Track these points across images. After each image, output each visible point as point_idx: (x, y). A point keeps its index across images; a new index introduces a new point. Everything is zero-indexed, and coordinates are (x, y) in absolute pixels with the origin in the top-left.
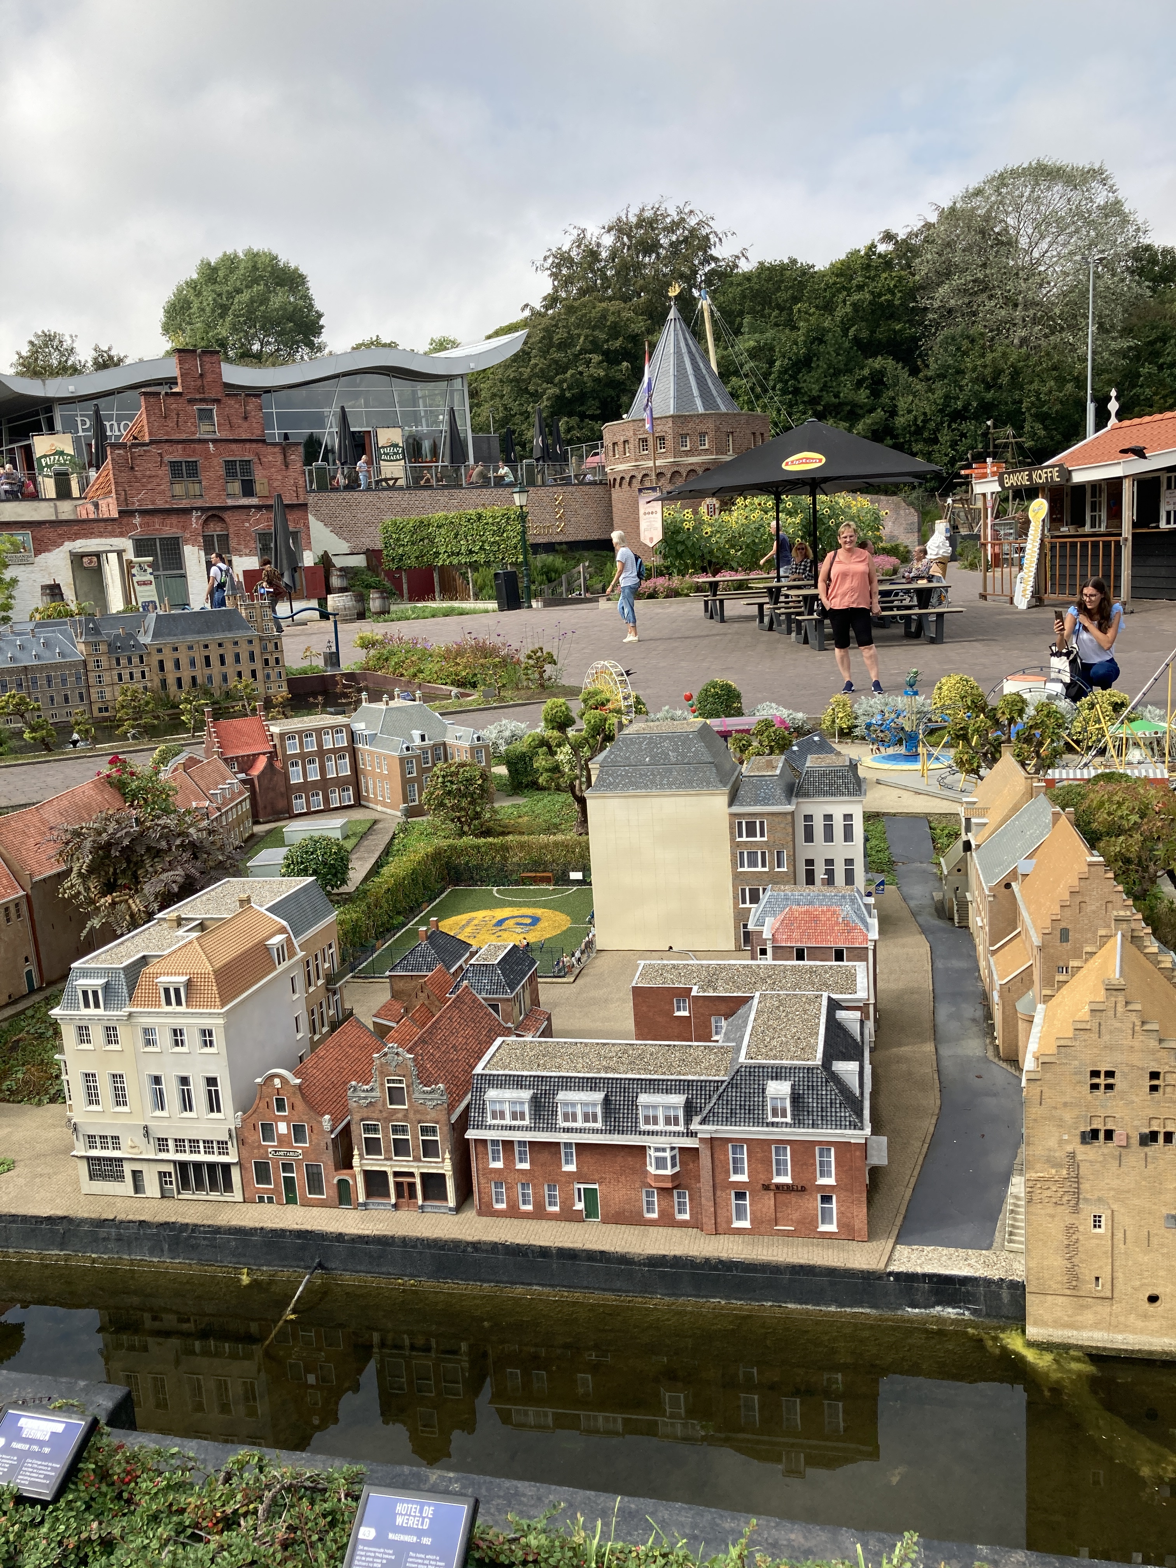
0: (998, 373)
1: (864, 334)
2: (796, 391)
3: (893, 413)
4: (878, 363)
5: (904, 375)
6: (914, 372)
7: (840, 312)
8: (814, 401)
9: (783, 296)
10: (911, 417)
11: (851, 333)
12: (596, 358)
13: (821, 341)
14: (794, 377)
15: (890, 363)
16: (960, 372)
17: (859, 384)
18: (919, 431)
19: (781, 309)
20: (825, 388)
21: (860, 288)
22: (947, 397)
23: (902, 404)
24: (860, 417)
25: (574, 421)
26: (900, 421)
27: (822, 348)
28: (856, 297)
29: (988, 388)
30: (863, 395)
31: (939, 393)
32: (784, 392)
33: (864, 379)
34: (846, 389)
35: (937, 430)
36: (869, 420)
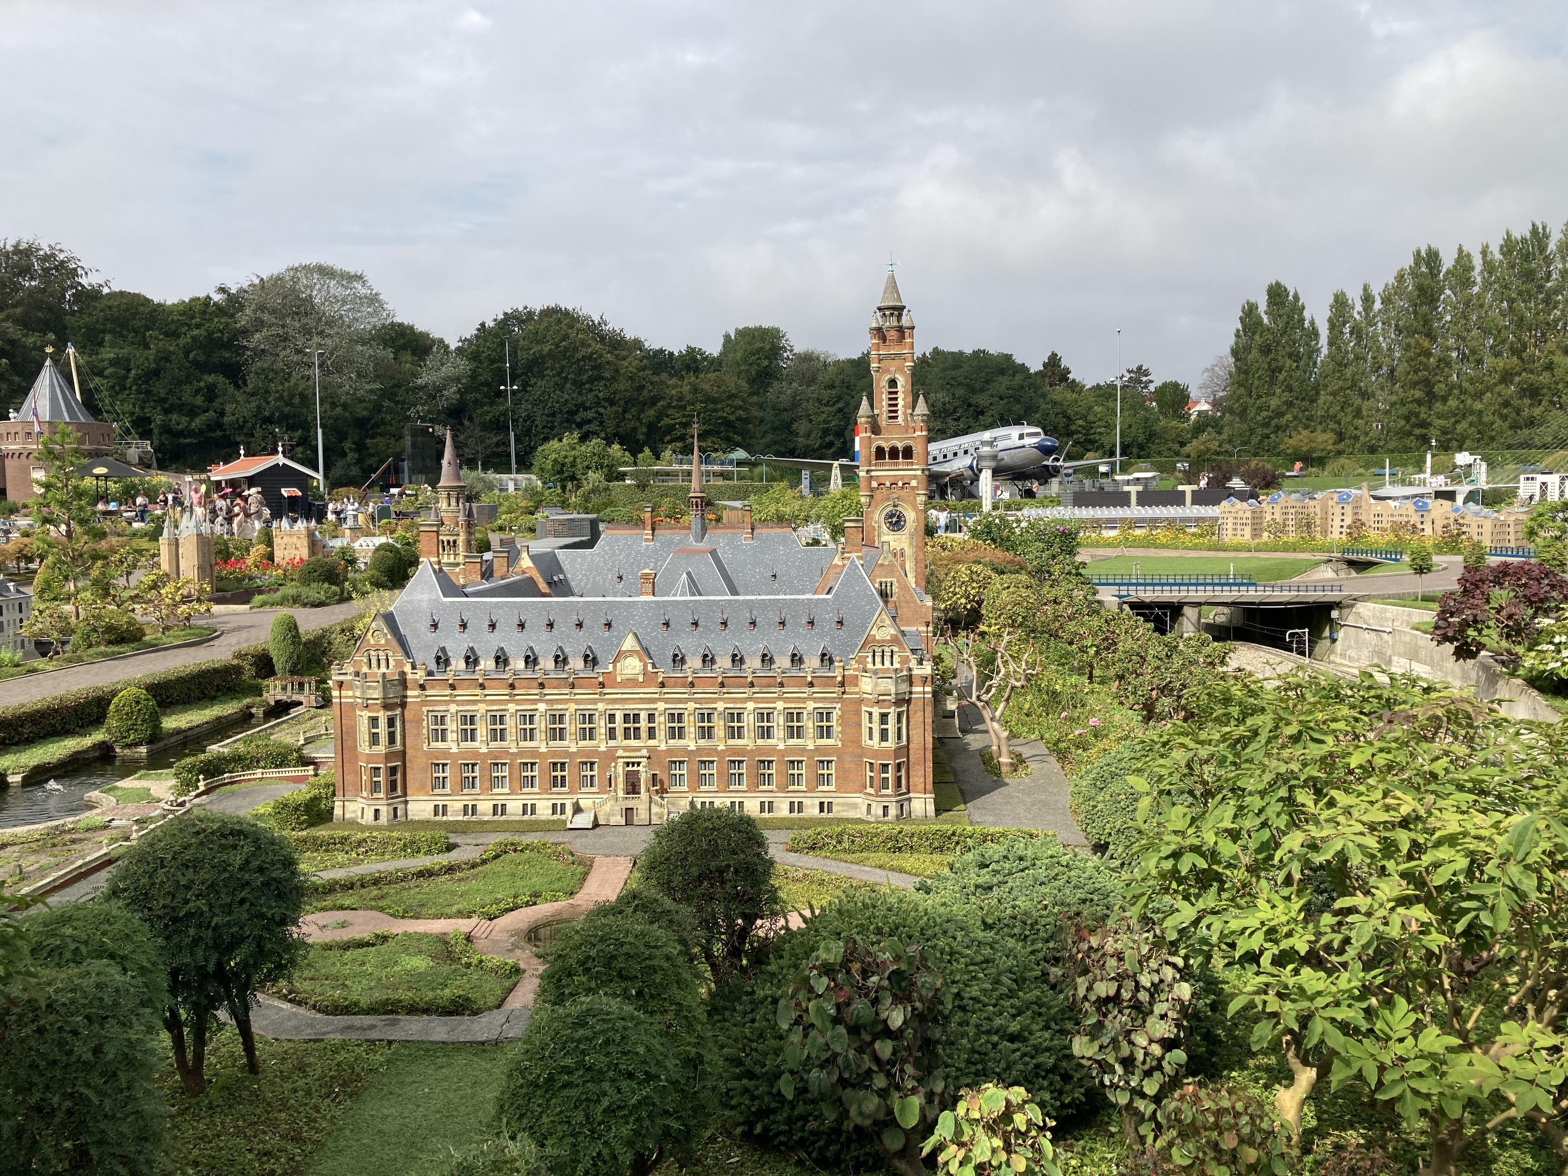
0: (292, 396)
1: (202, 358)
2: (148, 392)
3: (222, 414)
4: (211, 378)
5: (231, 389)
6: (238, 387)
7: (182, 341)
8: (163, 401)
9: (137, 323)
10: (234, 418)
11: (191, 356)
13: (167, 360)
14: (146, 382)
15: (221, 379)
16: (267, 392)
17: (197, 391)
18: (241, 428)
19: (136, 331)
20: (169, 391)
21: (198, 326)
22: (259, 407)
23: (229, 408)
24: (197, 415)
26: (226, 420)
27: (168, 365)
28: (196, 332)
29: (287, 405)
30: (199, 400)
31: (253, 404)
32: (139, 392)
33: (200, 389)
34: (187, 394)
35: (254, 427)
36: (203, 417)
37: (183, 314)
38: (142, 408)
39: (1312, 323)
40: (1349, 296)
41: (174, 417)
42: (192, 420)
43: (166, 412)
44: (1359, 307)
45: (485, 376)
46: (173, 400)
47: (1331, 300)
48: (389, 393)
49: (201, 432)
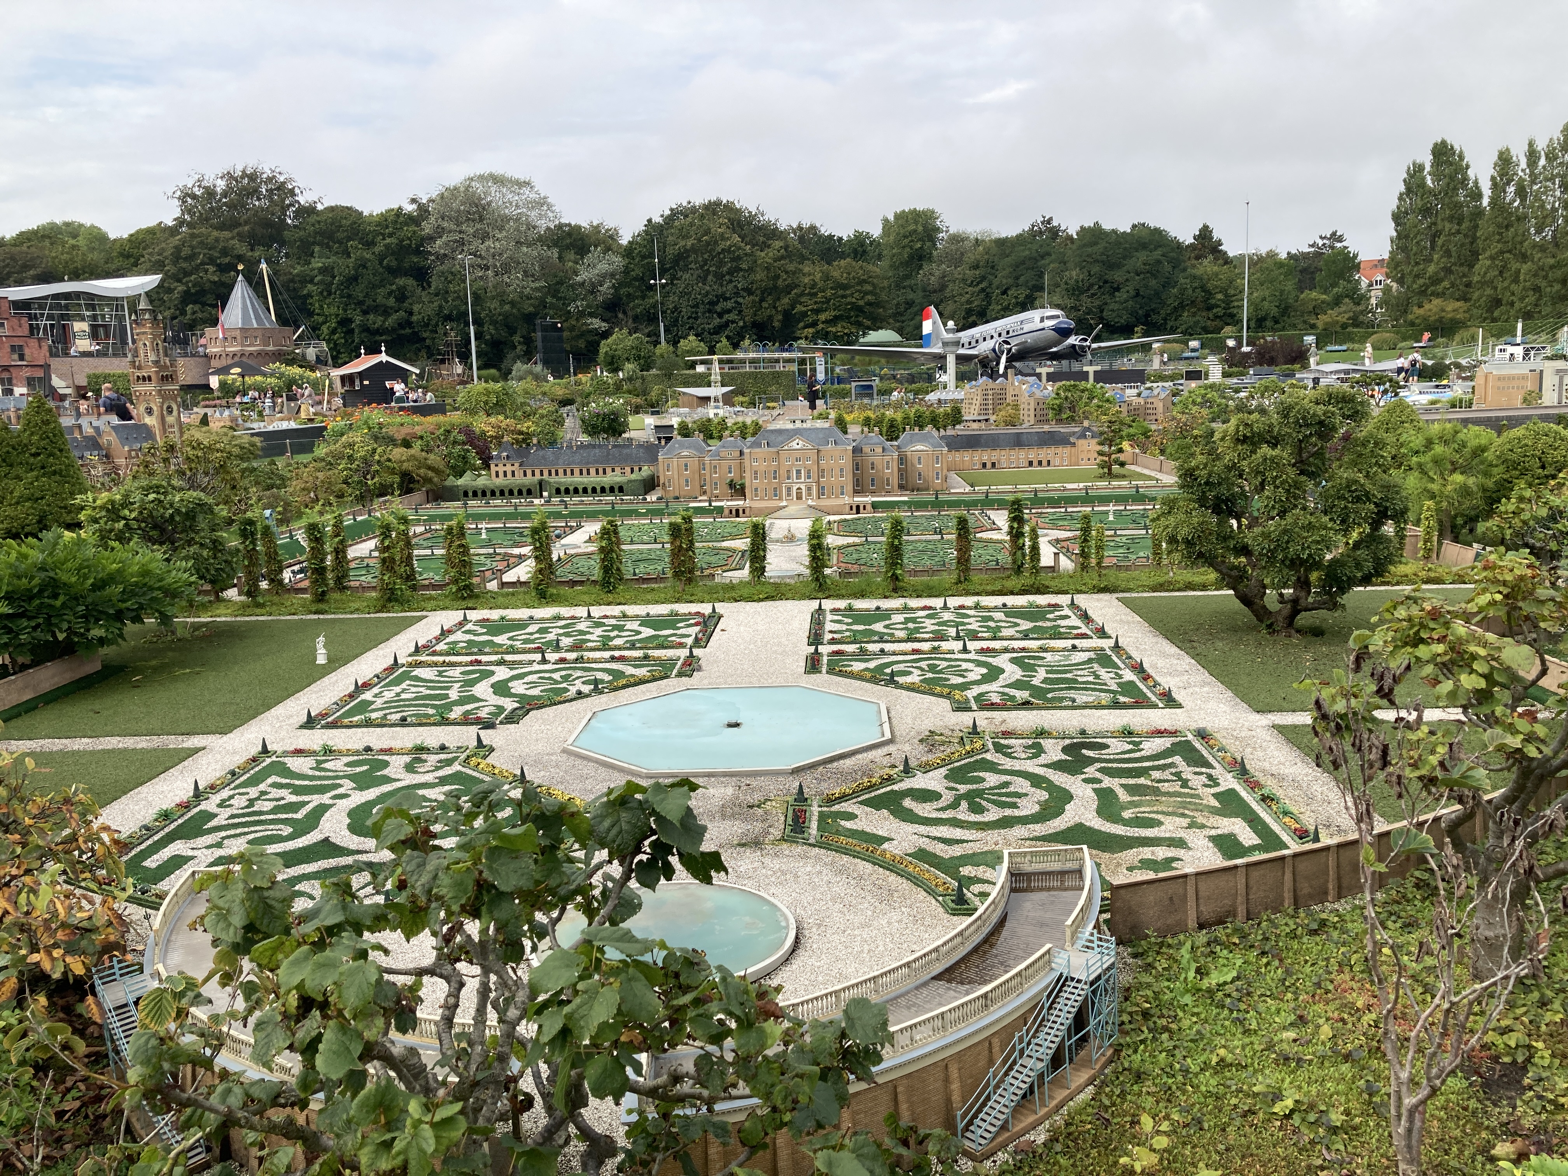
1: (394, 264)
2: (349, 296)
3: (411, 313)
4: (401, 281)
5: (418, 290)
6: (424, 289)
7: (377, 250)
8: (360, 303)
9: (340, 235)
10: (420, 316)
11: (385, 262)
12: (211, 269)
13: (364, 267)
14: (348, 287)
15: (410, 282)
16: (446, 292)
17: (390, 294)
18: (427, 325)
19: (340, 242)
20: (367, 295)
21: (391, 235)
22: (440, 307)
23: (416, 308)
24: (389, 315)
25: (197, 307)
26: (414, 318)
27: (365, 271)
28: (388, 241)
30: (391, 302)
31: (436, 304)
32: (342, 297)
33: (392, 292)
34: (381, 296)
35: (437, 325)
36: (395, 317)
37: (378, 224)
38: (345, 310)
39: (1476, 182)
40: (1513, 152)
41: (371, 317)
42: (385, 320)
43: (365, 313)
44: (1523, 164)
45: (638, 272)
46: (369, 302)
47: (1495, 158)
48: (553, 290)
49: (394, 329)
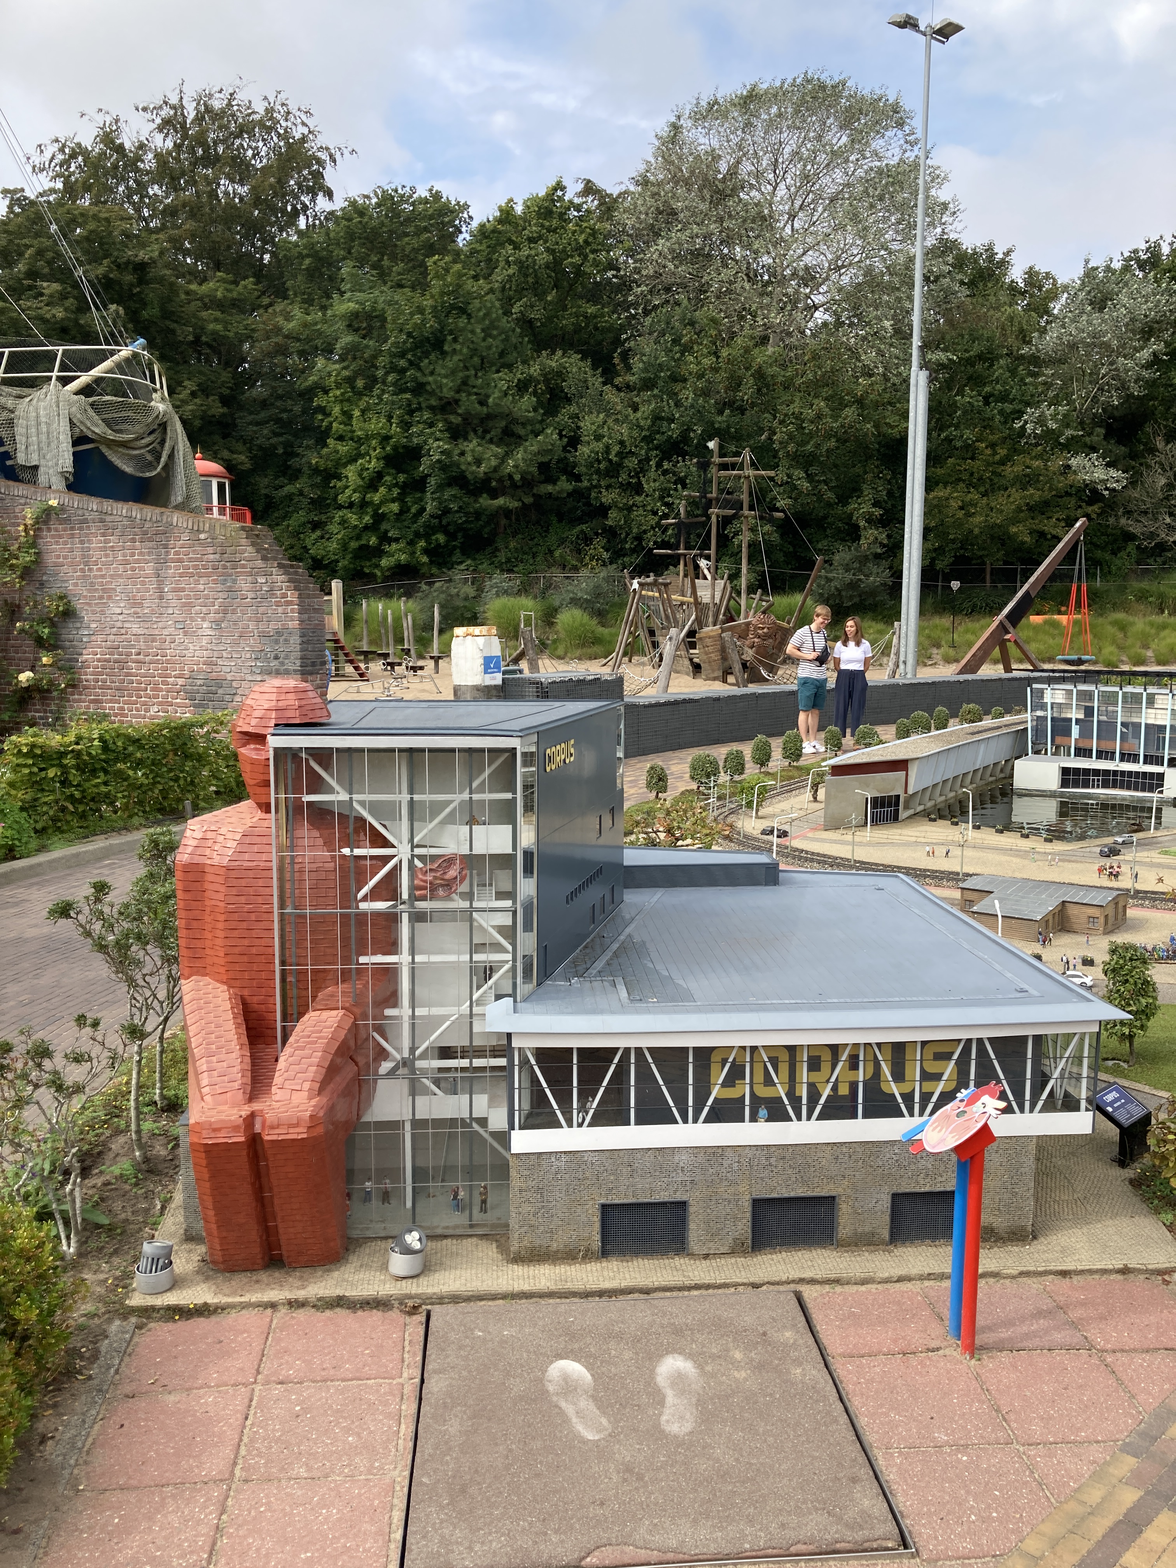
0: (735, 383)
1: (536, 314)
2: (419, 389)
3: (574, 438)
4: (554, 361)
5: (596, 381)
6: (609, 375)
8: (446, 407)
10: (599, 446)
11: (516, 308)
13: (461, 311)
14: (415, 365)
15: (576, 362)
16: (676, 378)
17: (522, 387)
18: (613, 470)
22: (657, 418)
23: (588, 424)
24: (519, 439)
26: (584, 451)
27: (463, 323)
29: (721, 406)
30: (525, 405)
31: (646, 410)
32: (400, 389)
33: (528, 382)
34: (500, 393)
35: (642, 470)
36: (533, 445)
38: (406, 425)
41: (472, 445)
42: (507, 455)
43: (456, 434)
46: (468, 403)
49: (527, 483)
